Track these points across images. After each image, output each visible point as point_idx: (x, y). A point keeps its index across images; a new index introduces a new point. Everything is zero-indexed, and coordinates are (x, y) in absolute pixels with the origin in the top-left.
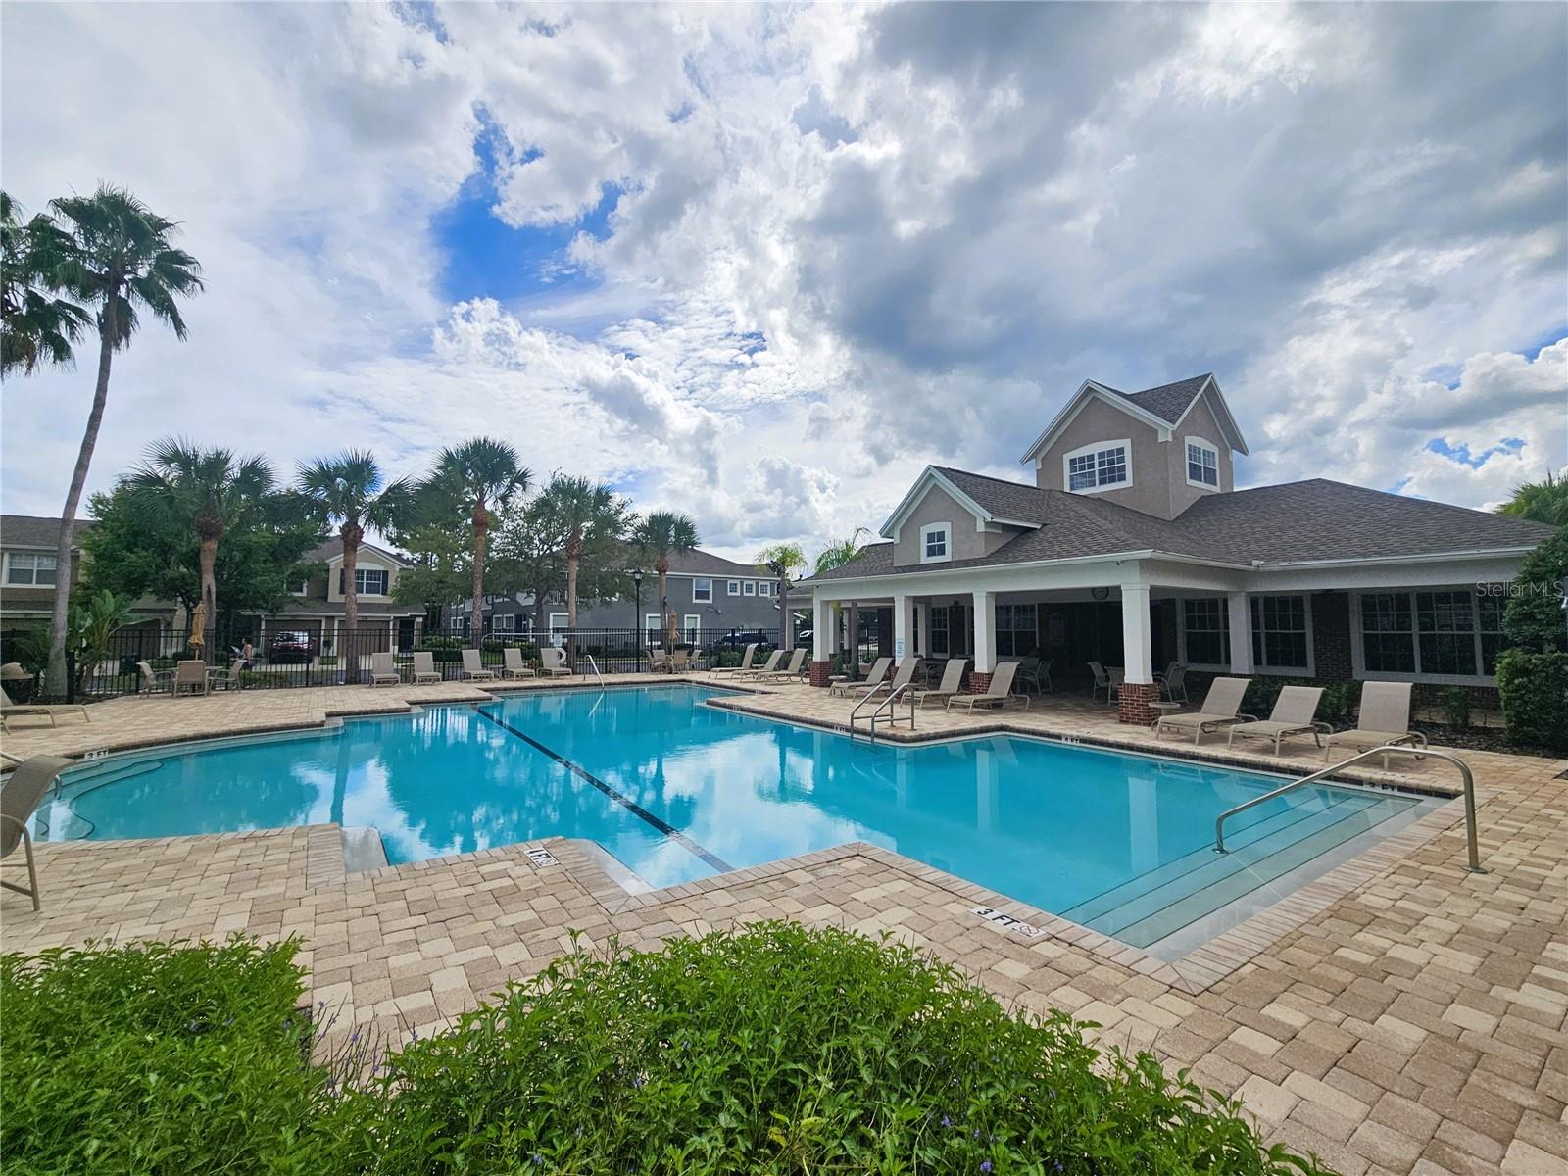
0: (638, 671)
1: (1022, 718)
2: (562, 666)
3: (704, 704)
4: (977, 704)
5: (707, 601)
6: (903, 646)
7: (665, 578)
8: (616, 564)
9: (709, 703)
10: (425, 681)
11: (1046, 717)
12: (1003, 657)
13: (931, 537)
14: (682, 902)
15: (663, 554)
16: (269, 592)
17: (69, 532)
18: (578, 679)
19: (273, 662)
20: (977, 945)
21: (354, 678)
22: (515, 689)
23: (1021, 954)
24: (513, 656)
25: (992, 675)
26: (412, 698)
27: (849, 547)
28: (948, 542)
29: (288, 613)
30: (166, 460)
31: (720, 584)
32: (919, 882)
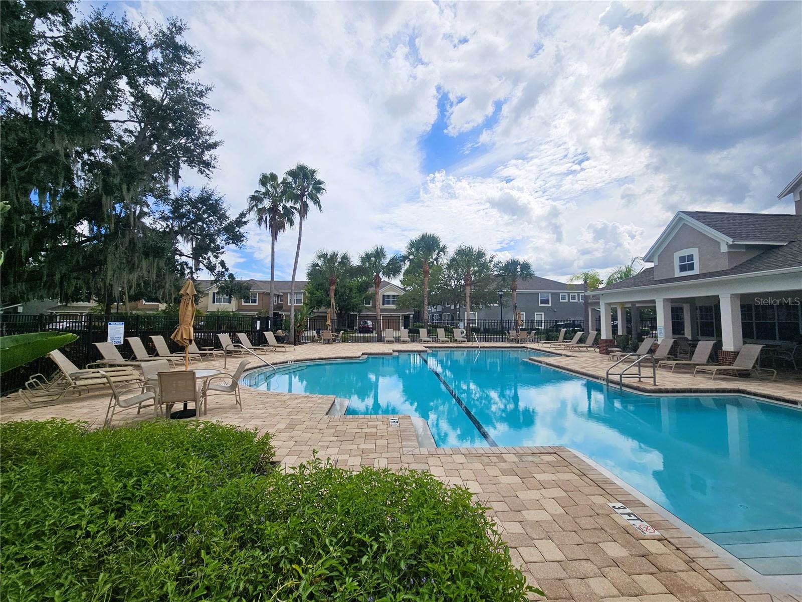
0: (503, 341)
1: (762, 386)
2: (463, 337)
3: (527, 360)
4: (720, 372)
5: (548, 305)
6: (663, 331)
7: (515, 293)
8: (492, 287)
9: (530, 359)
10: (404, 342)
11: (788, 387)
12: (748, 340)
13: (682, 259)
14: (439, 456)
15: (514, 281)
16: (357, 305)
17: (294, 284)
18: (470, 344)
19: (360, 332)
20: (597, 526)
21: (380, 340)
22: (440, 347)
23: (628, 542)
24: (441, 332)
25: (738, 353)
26: (395, 349)
27: (629, 270)
28: (696, 262)
29: (364, 313)
30: (319, 257)
31: (555, 296)
32: (584, 478)
